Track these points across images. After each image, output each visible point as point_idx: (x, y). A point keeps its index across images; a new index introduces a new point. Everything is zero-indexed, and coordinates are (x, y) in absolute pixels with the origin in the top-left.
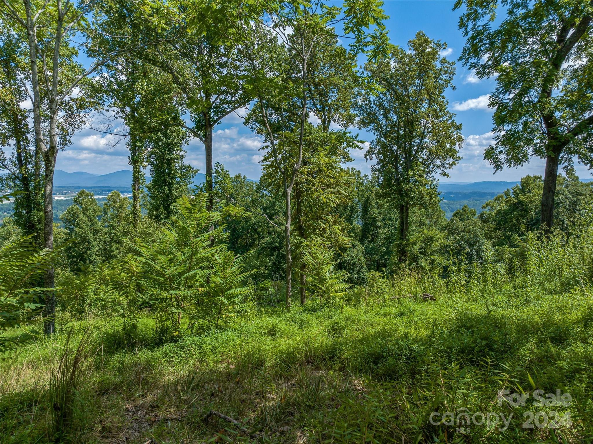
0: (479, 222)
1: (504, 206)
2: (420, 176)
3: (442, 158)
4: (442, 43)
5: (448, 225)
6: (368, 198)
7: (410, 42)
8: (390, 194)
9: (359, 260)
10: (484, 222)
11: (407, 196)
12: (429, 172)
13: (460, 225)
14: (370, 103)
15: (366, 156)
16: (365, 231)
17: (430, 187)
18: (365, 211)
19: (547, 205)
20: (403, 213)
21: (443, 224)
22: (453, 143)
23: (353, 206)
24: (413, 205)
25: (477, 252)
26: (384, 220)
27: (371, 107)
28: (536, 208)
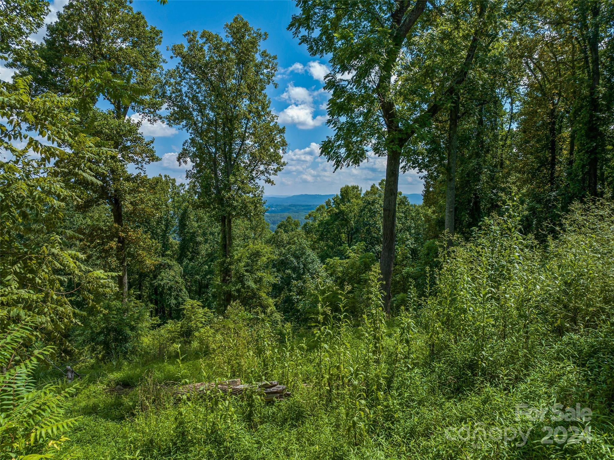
0: (303, 233)
1: (326, 217)
2: (243, 183)
3: (266, 164)
4: (263, 33)
5: (273, 238)
6: (185, 211)
7: (227, 25)
8: (209, 204)
9: (177, 282)
10: (308, 233)
11: (229, 206)
12: (253, 178)
13: (285, 237)
14: (182, 95)
15: (179, 159)
16: (183, 248)
17: (255, 195)
18: (183, 225)
19: (389, 210)
20: (225, 226)
21: (268, 236)
22: (276, 147)
23: (167, 220)
24: (235, 216)
25: (304, 265)
26: (204, 234)
27: (182, 100)
28: (355, 217)
